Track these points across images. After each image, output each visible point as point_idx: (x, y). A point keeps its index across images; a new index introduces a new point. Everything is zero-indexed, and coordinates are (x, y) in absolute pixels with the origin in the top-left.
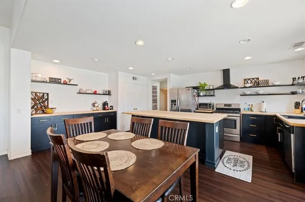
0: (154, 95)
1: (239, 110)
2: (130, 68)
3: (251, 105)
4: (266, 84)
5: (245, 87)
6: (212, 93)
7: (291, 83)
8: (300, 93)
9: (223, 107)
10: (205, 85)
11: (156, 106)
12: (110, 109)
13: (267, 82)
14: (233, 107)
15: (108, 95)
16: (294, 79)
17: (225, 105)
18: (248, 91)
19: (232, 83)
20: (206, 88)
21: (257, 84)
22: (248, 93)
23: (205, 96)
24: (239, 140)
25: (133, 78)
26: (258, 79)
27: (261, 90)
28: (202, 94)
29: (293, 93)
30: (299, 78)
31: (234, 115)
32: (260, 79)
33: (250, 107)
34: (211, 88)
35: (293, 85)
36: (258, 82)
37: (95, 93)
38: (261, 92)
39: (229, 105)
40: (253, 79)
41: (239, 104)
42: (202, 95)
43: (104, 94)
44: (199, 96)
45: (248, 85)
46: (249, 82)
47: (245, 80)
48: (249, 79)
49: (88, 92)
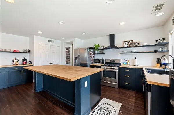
0: (67, 53)
1: (120, 64)
3: (128, 60)
4: (138, 45)
5: (124, 47)
6: (103, 52)
7: (155, 44)
8: (160, 51)
9: (109, 62)
10: (98, 46)
11: (69, 61)
12: (29, 64)
13: (138, 43)
14: (116, 62)
15: (28, 53)
16: (157, 41)
17: (111, 61)
18: (126, 50)
19: (116, 44)
20: (99, 48)
21: (132, 45)
22: (126, 51)
23: (99, 54)
24: (118, 87)
25: (49, 41)
26: (132, 41)
27: (134, 50)
29: (156, 51)
30: (160, 40)
31: (114, 68)
32: (134, 41)
33: (127, 62)
34: (102, 48)
35: (156, 45)
36: (133, 44)
37: (15, 52)
38: (134, 51)
39: (114, 60)
40: (129, 41)
41: (120, 60)
42: (96, 53)
43: (24, 53)
45: (126, 46)
46: (127, 43)
47: (124, 42)
48: (127, 42)
49: (6, 50)
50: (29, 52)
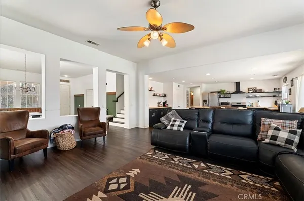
1: (246, 106)
2: (184, 81)
3: (252, 103)
4: (261, 91)
5: (249, 93)
6: (229, 96)
7: (273, 91)
8: (277, 97)
10: (225, 91)
11: (188, 104)
12: (167, 106)
13: (261, 90)
14: (241, 104)
16: (275, 89)
17: (237, 103)
19: (241, 90)
20: (225, 93)
21: (255, 91)
22: (251, 96)
23: (224, 98)
25: (178, 86)
26: (256, 88)
27: (258, 95)
28: (222, 97)
29: (274, 97)
30: (277, 89)
34: (228, 93)
37: (160, 96)
38: (258, 96)
39: (240, 103)
40: (253, 88)
41: (245, 103)
44: (220, 97)
45: (251, 92)
46: (251, 90)
47: (249, 88)
48: (251, 88)
49: (157, 95)
50: (165, 96)
